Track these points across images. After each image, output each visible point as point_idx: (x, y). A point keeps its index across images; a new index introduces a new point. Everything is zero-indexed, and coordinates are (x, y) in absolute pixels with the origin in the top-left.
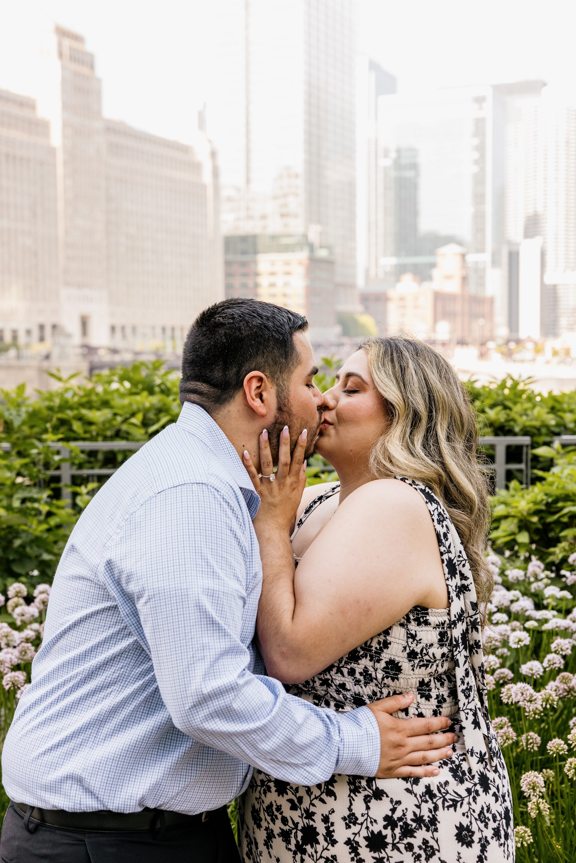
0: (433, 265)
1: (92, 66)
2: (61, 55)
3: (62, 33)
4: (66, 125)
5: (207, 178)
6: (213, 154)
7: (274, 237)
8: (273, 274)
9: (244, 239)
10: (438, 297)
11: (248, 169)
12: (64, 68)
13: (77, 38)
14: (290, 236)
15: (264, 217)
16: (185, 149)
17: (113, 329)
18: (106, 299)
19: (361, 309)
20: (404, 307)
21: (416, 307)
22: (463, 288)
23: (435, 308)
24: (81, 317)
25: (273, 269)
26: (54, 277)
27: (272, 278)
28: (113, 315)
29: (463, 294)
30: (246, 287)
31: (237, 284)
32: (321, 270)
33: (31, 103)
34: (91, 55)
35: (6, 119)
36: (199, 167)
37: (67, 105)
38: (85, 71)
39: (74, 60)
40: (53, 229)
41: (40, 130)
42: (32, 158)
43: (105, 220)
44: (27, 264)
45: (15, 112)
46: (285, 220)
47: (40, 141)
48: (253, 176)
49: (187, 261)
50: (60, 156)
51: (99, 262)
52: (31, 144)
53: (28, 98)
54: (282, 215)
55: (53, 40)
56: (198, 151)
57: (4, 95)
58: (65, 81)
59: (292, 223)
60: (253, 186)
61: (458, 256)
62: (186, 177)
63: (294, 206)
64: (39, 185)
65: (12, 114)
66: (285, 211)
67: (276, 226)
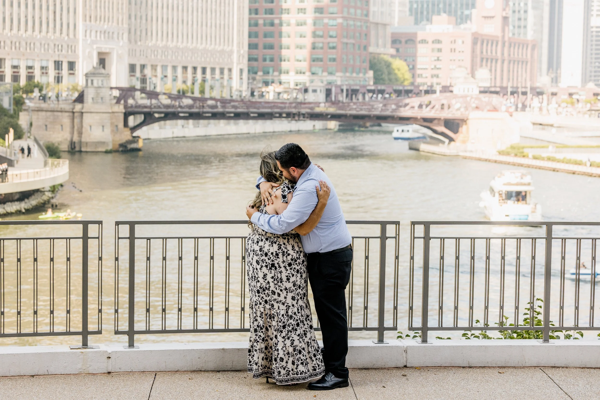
0: (472, 4)
17: (132, 68)
18: (126, 35)
19: (393, 51)
20: (440, 50)
21: (453, 50)
22: (503, 31)
23: (473, 51)
24: (99, 54)
25: (302, 5)
26: (71, 10)
27: (301, 15)
28: (131, 53)
29: (503, 37)
30: (272, 24)
31: (261, 22)
32: (356, 8)
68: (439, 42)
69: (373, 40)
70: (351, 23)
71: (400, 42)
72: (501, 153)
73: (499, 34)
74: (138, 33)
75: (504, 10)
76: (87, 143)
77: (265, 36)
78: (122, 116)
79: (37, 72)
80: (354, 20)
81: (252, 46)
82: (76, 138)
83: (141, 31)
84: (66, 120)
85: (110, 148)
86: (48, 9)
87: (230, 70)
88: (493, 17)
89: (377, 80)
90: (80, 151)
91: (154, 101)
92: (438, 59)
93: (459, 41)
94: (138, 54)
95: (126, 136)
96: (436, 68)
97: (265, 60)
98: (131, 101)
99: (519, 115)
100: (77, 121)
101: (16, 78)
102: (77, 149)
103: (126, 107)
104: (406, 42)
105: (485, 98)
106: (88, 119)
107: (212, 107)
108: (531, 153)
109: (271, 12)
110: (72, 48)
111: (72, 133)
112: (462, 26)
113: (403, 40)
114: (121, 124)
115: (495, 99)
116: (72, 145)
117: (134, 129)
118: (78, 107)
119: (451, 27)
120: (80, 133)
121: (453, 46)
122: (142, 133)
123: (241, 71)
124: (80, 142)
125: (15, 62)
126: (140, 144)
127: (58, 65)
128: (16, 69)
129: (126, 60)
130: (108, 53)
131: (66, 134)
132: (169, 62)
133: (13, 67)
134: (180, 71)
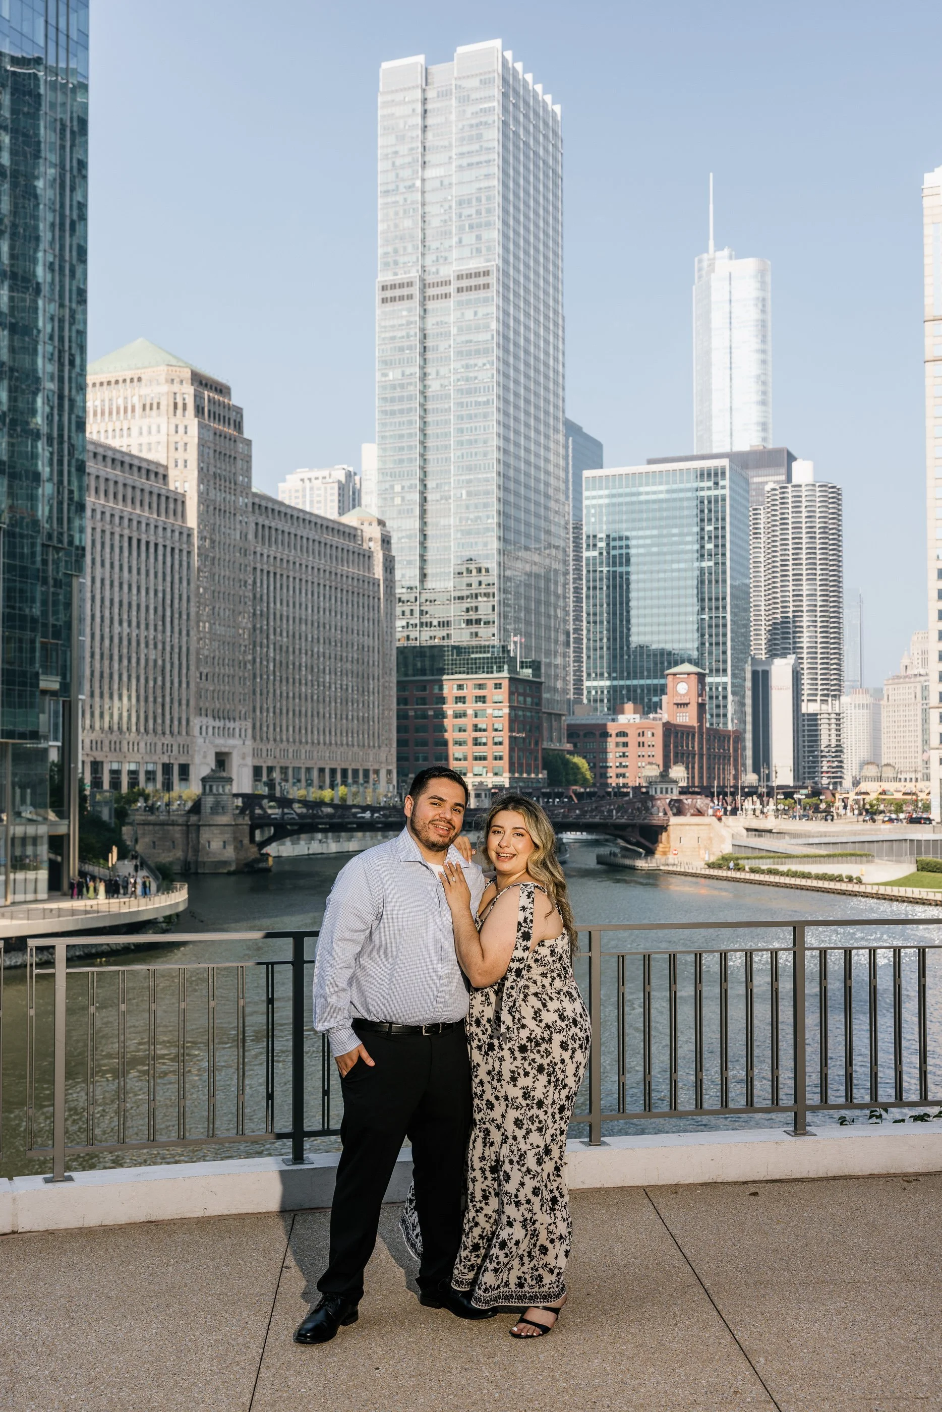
0: (662, 690)
1: (239, 426)
2: (199, 410)
3: (200, 381)
4: (202, 499)
5: (378, 572)
7: (458, 649)
8: (461, 699)
9: (421, 652)
10: (670, 730)
11: (423, 559)
12: (201, 426)
13: (222, 389)
14: (483, 649)
15: (445, 624)
16: (351, 534)
17: (257, 771)
18: (250, 731)
19: (569, 746)
20: (625, 745)
21: (641, 745)
22: (700, 718)
23: (666, 746)
24: (218, 754)
25: (461, 693)
26: (184, 702)
27: (460, 705)
28: (256, 753)
29: (701, 727)
30: (425, 716)
31: (411, 713)
32: (525, 695)
33: (161, 471)
34: (239, 411)
35: (129, 491)
36: (367, 556)
37: (204, 475)
38: (231, 431)
39: (213, 416)
40: (184, 639)
41: (172, 506)
42: (160, 541)
43: (250, 626)
44: (151, 684)
45: (141, 481)
46: (474, 628)
47: (171, 520)
48: (429, 570)
49: (350, 681)
50: (196, 541)
51: (243, 679)
52: (160, 524)
53: (158, 464)
54: (469, 622)
55: (188, 391)
56: (366, 535)
57: (127, 459)
58: (202, 444)
59: (483, 631)
60: (429, 584)
61: (694, 678)
62: (352, 570)
63: (485, 608)
64: (168, 579)
65: (138, 484)
66: (473, 616)
67: (460, 636)
68: (624, 734)
69: (545, 734)
70: (520, 713)
71: (578, 736)
72: (710, 866)
73: (695, 723)
74: (265, 729)
75: (700, 695)
76: (204, 863)
77: (417, 730)
78: (247, 829)
79: (142, 778)
80: (523, 709)
81: (401, 743)
82: (190, 857)
83: (268, 726)
84: (177, 833)
85: (233, 867)
86: (155, 701)
87: (377, 772)
88: (687, 704)
89: (553, 780)
90: (196, 874)
91: (286, 811)
92: (624, 755)
93: (648, 734)
94: (264, 754)
95: (252, 853)
96: (622, 766)
97: (417, 759)
98: (258, 811)
99: (729, 820)
100: (193, 836)
101: (115, 784)
102: (193, 870)
103: (251, 819)
104: (585, 735)
105: (687, 800)
106: (205, 834)
108: (747, 864)
109: (423, 701)
110: (185, 749)
111: (186, 852)
112: (651, 716)
113: (581, 733)
114: (246, 841)
115: (699, 801)
116: (186, 865)
117: (262, 845)
118: (194, 819)
119: (637, 716)
120: (196, 850)
121: (641, 739)
122: (272, 850)
123: (389, 772)
124: (197, 862)
125: (115, 766)
126: (271, 861)
127: (167, 769)
128: (116, 774)
129: (250, 762)
130: (228, 754)
131: (179, 854)
132: (303, 763)
133: (113, 772)
134: (315, 774)
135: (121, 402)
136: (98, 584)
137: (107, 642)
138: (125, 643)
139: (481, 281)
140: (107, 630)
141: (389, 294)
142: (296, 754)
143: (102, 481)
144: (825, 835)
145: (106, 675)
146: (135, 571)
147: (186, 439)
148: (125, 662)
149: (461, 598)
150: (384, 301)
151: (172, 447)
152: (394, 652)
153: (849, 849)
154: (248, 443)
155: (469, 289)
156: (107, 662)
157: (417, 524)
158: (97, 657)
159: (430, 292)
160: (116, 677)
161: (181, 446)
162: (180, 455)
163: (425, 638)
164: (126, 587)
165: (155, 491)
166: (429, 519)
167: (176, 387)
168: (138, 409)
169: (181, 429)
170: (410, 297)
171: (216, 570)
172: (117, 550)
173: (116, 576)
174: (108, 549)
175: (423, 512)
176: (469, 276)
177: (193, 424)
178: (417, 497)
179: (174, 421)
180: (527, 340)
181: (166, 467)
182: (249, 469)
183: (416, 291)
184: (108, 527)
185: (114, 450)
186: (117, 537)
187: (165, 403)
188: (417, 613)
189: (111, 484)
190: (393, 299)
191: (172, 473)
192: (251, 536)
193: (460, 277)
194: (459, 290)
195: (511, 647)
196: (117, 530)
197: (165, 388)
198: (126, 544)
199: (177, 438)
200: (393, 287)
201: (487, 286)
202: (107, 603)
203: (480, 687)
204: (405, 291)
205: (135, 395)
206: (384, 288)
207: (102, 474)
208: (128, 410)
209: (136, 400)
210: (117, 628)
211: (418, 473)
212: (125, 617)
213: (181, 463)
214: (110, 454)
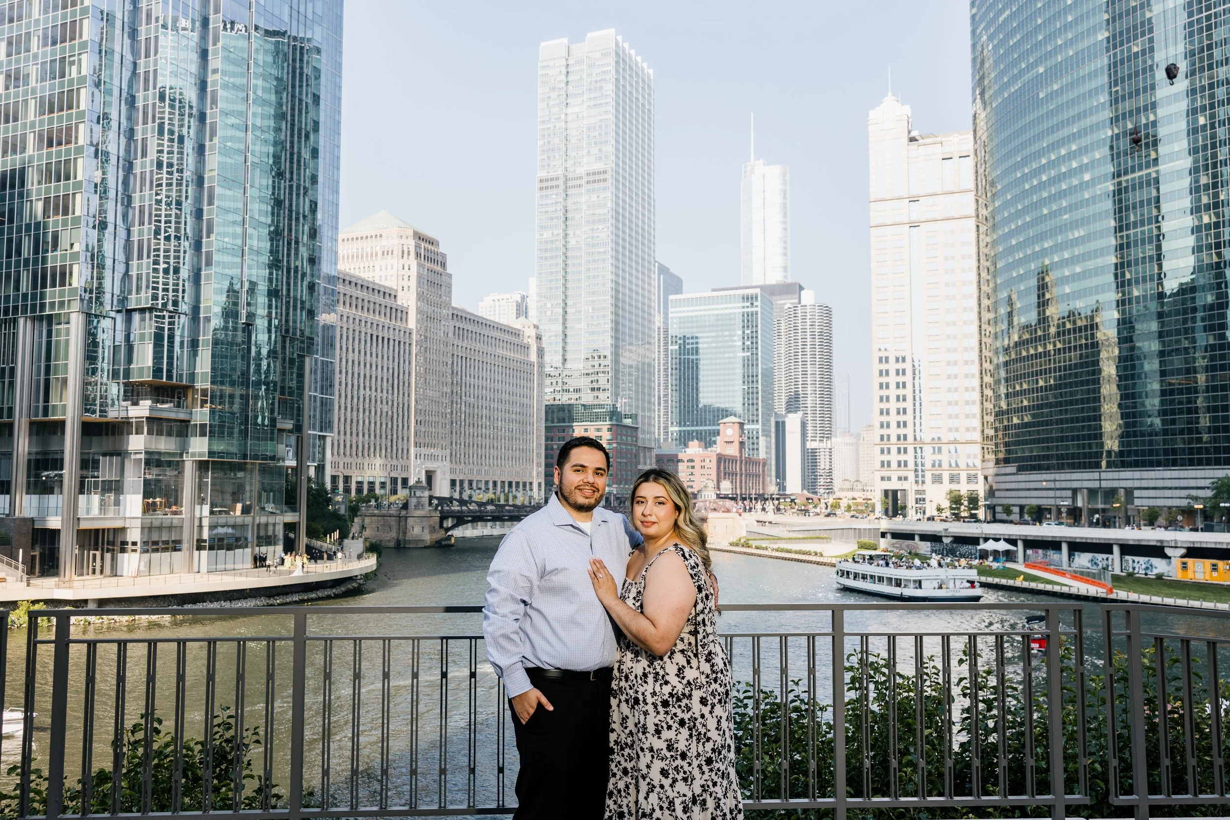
0: (718, 433)
1: (444, 265)
2: (418, 255)
3: (420, 237)
4: (419, 311)
5: (533, 357)
6: (539, 338)
7: (586, 406)
9: (562, 408)
10: (721, 459)
11: (564, 350)
12: (419, 265)
13: (431, 242)
14: (600, 406)
15: (577, 391)
16: (516, 333)
17: (453, 483)
18: (448, 458)
20: (693, 467)
21: (703, 467)
22: (741, 452)
23: (718, 468)
24: (427, 472)
26: (406, 438)
28: (452, 471)
29: (741, 456)
32: (627, 436)
33: (393, 293)
34: (444, 256)
35: (372, 305)
36: (527, 348)
37: (420, 297)
38: (439, 268)
39: (428, 259)
40: (406, 398)
41: (399, 315)
42: (391, 337)
43: (449, 391)
44: (384, 427)
45: (379, 299)
46: (596, 393)
47: (399, 323)
48: (568, 357)
49: (515, 426)
50: (414, 337)
51: (444, 426)
52: (392, 327)
53: (392, 289)
54: (593, 389)
55: (412, 243)
56: (526, 334)
57: (371, 286)
58: (419, 276)
59: (603, 396)
60: (568, 365)
61: (737, 426)
62: (518, 356)
63: (603, 381)
64: (396, 360)
65: (377, 301)
66: (595, 385)
67: (587, 398)
68: (692, 461)
69: (642, 460)
71: (663, 461)
72: (731, 544)
73: (738, 454)
74: (458, 456)
75: (741, 436)
76: (410, 541)
78: (438, 519)
79: (377, 486)
80: (626, 444)
82: (401, 537)
83: (460, 454)
84: (393, 521)
85: (428, 543)
86: (386, 438)
87: (531, 484)
88: (732, 442)
90: (404, 548)
91: (464, 508)
92: (692, 474)
93: (707, 460)
94: (458, 472)
95: (441, 534)
96: (691, 481)
98: (446, 508)
99: (746, 515)
100: (403, 523)
102: (402, 546)
103: (442, 512)
104: (668, 461)
105: (721, 502)
106: (410, 522)
107: (509, 511)
108: (754, 543)
110: (406, 468)
111: (398, 533)
112: (710, 449)
113: (666, 460)
114: (437, 527)
115: (729, 503)
116: (398, 542)
117: (448, 529)
118: (403, 513)
119: (701, 449)
120: (405, 533)
121: (703, 464)
122: (455, 532)
123: (540, 484)
124: (405, 540)
125: (359, 479)
126: (453, 541)
127: (394, 481)
128: (360, 483)
129: (448, 477)
130: (434, 472)
131: (394, 534)
132: (483, 478)
133: (358, 483)
134: (491, 485)
135: (369, 250)
136: (350, 363)
137: (355, 400)
138: (367, 401)
139: (602, 177)
140: (355, 393)
141: (544, 185)
142: (479, 472)
143: (354, 299)
144: (804, 525)
145: (355, 421)
146: (374, 355)
147: (409, 273)
148: (367, 413)
149: (587, 374)
150: (541, 189)
151: (400, 278)
152: (544, 408)
153: (817, 534)
154: (450, 276)
155: (594, 181)
156: (355, 413)
157: (561, 328)
158: (349, 409)
159: (570, 183)
160: (361, 422)
161: (406, 278)
162: (406, 283)
163: (564, 399)
164: (368, 366)
165: (389, 306)
166: (568, 325)
167: (404, 241)
168: (380, 254)
169: (406, 267)
170: (557, 186)
171: (428, 355)
172: (363, 342)
173: (362, 359)
174: (357, 342)
175: (565, 320)
176: (594, 174)
177: (413, 262)
178: (561, 311)
179: (402, 262)
180: (631, 213)
181: (396, 291)
182: (450, 292)
183: (561, 182)
184: (357, 328)
185: (363, 280)
186: (363, 334)
187: (397, 251)
188: (560, 384)
189: (360, 301)
190: (547, 188)
191: (400, 295)
192: (451, 334)
193: (588, 174)
194: (588, 182)
195: (618, 405)
196: (363, 330)
197: (396, 241)
198: (369, 339)
199: (403, 272)
200: (547, 180)
201: (605, 180)
202: (356, 376)
203: (598, 430)
204: (554, 183)
205: (378, 246)
206: (541, 181)
207: (354, 295)
208: (373, 255)
209: (378, 248)
210: (362, 392)
211: (562, 297)
212: (368, 384)
213: (406, 288)
214: (359, 282)
